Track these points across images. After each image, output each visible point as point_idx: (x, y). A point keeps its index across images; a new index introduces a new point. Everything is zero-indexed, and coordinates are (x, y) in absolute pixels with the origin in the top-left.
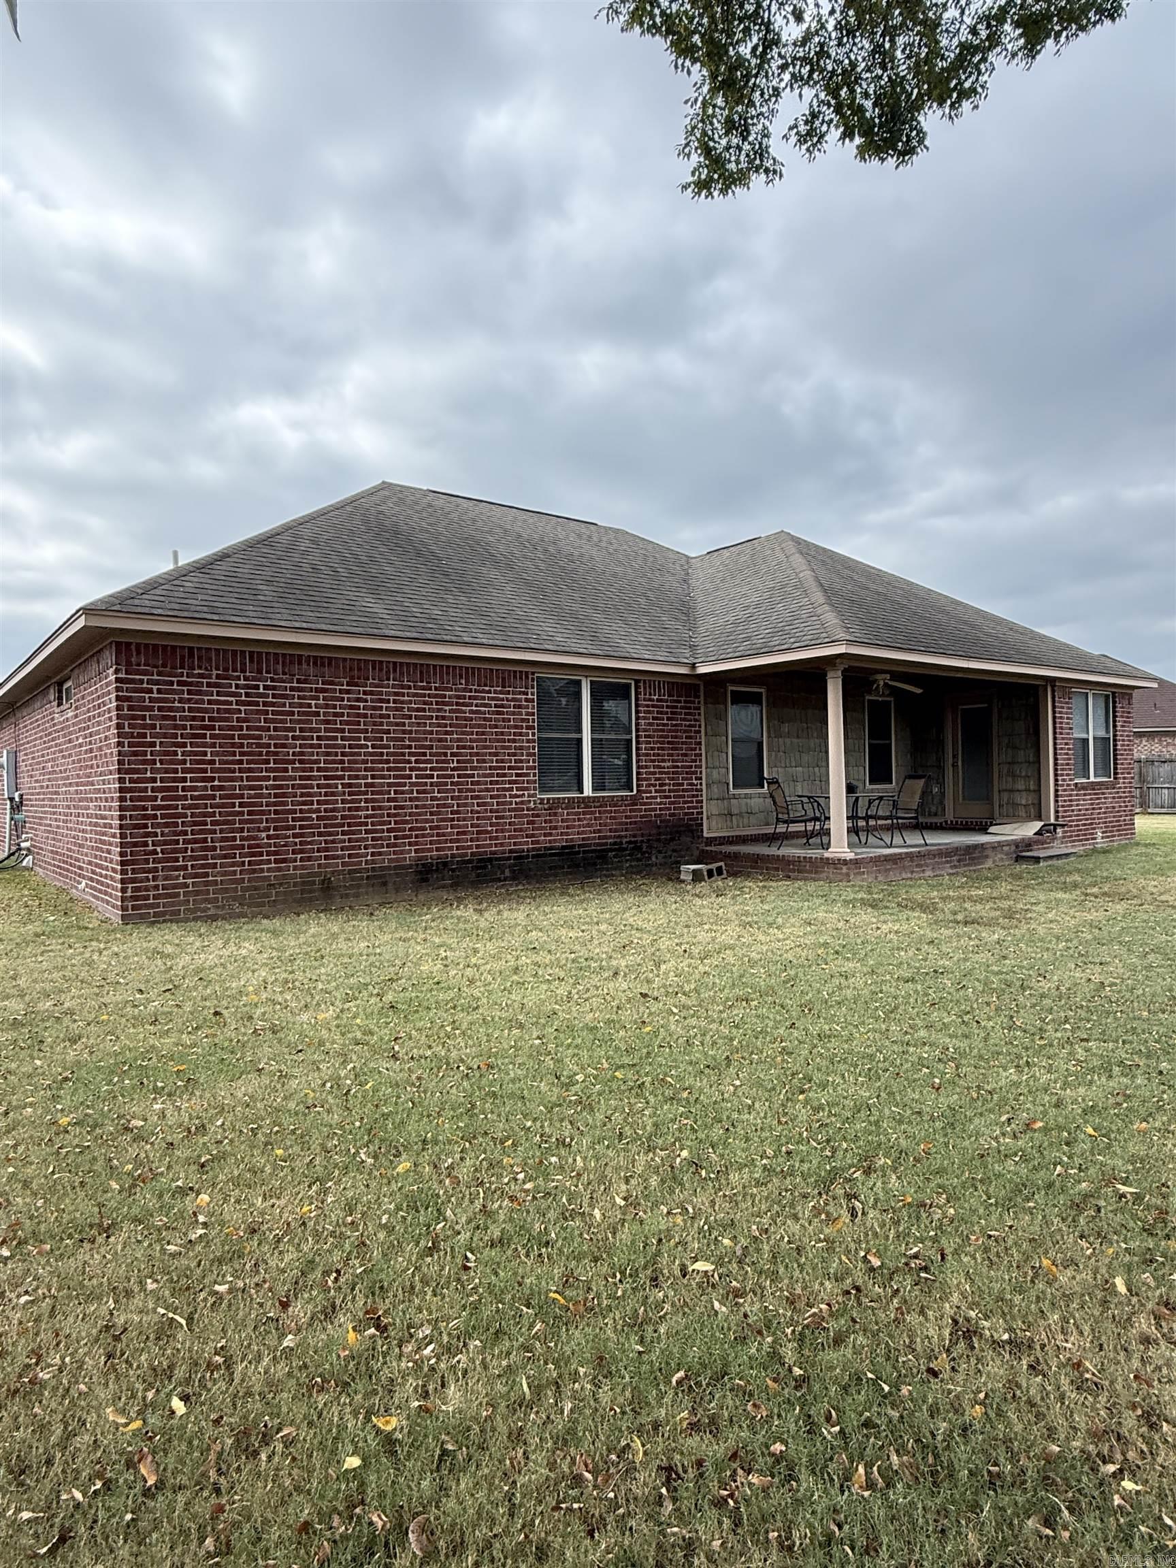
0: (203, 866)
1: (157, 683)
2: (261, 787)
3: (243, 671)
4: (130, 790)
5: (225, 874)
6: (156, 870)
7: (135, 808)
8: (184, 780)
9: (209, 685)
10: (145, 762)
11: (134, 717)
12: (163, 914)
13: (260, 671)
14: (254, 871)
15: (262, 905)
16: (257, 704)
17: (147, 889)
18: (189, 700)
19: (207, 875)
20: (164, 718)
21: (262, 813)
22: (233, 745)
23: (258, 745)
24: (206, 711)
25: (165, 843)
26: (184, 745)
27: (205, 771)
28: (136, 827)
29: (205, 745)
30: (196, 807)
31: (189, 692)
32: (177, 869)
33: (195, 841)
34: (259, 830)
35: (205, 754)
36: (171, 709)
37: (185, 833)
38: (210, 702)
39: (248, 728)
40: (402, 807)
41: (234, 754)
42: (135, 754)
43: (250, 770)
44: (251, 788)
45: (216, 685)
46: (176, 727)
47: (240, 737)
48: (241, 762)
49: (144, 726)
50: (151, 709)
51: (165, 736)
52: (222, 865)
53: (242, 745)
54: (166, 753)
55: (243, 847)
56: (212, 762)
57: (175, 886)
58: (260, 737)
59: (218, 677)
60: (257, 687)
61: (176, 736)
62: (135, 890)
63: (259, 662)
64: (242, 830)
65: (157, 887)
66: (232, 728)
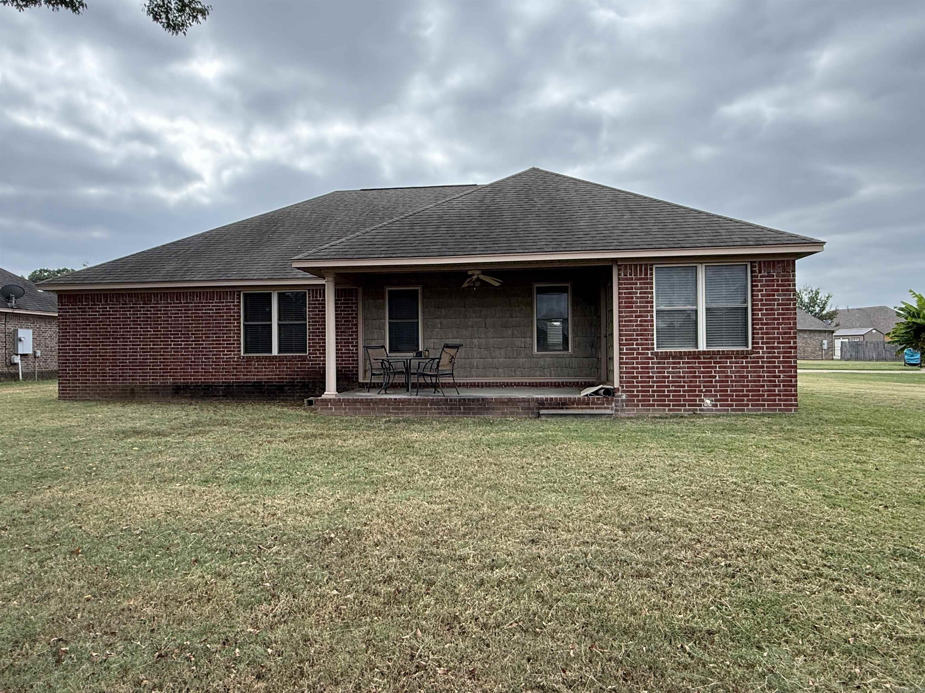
0: (85, 380)
1: (71, 309)
2: (106, 349)
3: (101, 302)
4: (62, 349)
5: (93, 383)
6: (69, 380)
7: (63, 356)
8: (79, 346)
9: (89, 308)
10: (67, 339)
11: (64, 322)
12: (71, 397)
13: (106, 301)
14: (104, 383)
15: (107, 397)
16: (106, 315)
17: (66, 387)
18: (81, 315)
19: (86, 383)
20: (73, 322)
21: (107, 359)
22: (97, 332)
23: (106, 332)
24: (87, 319)
25: (72, 370)
26: (80, 332)
27: (86, 342)
28: (63, 363)
29: (87, 332)
30: (83, 356)
31: (82, 312)
32: (76, 380)
33: (83, 370)
34: (106, 366)
35: (86, 336)
36: (75, 319)
37: (79, 366)
38: (89, 315)
39: (103, 325)
40: (167, 359)
41: (97, 335)
42: (63, 336)
43: (103, 342)
44: (103, 349)
45: (91, 308)
46: (77, 325)
47: (100, 328)
48: (99, 339)
49: (66, 326)
50: (69, 319)
51: (73, 329)
52: (92, 380)
53: (100, 332)
54: (74, 336)
55: (99, 373)
56: (89, 339)
57: (75, 387)
58: (107, 328)
59: (92, 305)
60: (106, 308)
61: (77, 329)
62: (63, 387)
63: (107, 298)
64: (99, 366)
65: (69, 387)
66: (97, 325)
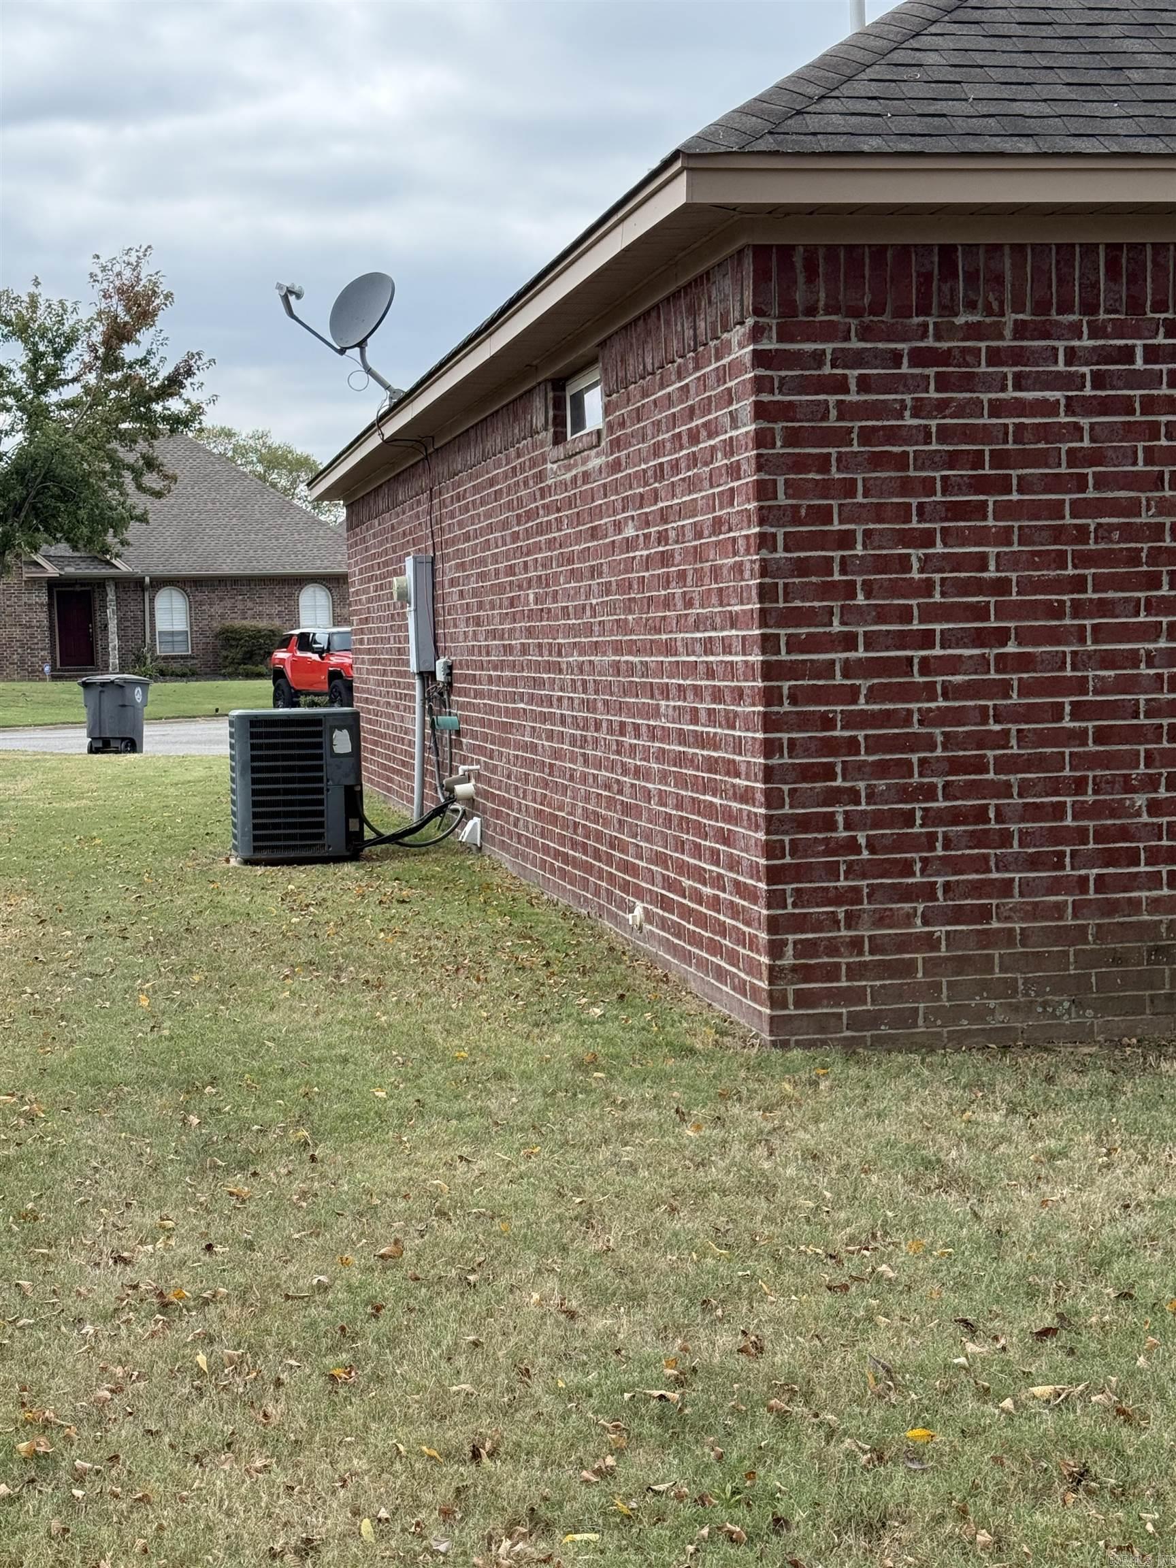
0: (977, 889)
1: (857, 359)
2: (1133, 659)
3: (1090, 308)
4: (792, 671)
5: (1035, 912)
6: (854, 895)
7: (804, 721)
8: (926, 639)
9: (995, 357)
10: (827, 590)
11: (800, 464)
12: (873, 1020)
13: (1135, 306)
14: (1111, 908)
15: (1136, 1006)
16: (1126, 406)
17: (833, 948)
18: (941, 407)
19: (984, 914)
20: (877, 461)
21: (1137, 735)
22: (1058, 534)
23: (1129, 533)
24: (985, 434)
25: (878, 820)
26: (926, 539)
27: (980, 612)
28: (806, 773)
29: (981, 537)
30: (957, 716)
31: (943, 383)
32: (908, 894)
33: (956, 817)
34: (1129, 788)
35: (981, 562)
36: (892, 435)
37: (929, 793)
38: (997, 409)
39: (1102, 482)
41: (1060, 560)
42: (802, 568)
43: (1103, 607)
44: (1108, 660)
45: (1017, 356)
46: (906, 486)
47: (1079, 509)
48: (1078, 584)
49: (825, 489)
50: (843, 437)
51: (879, 513)
52: (1027, 888)
53: (1082, 534)
54: (882, 564)
55: (1081, 835)
56: (1001, 586)
57: (903, 944)
58: (1133, 508)
59: (1021, 330)
60: (1127, 355)
61: (904, 513)
62: (805, 949)
63: (1136, 278)
64: (1079, 785)
65: (856, 945)
66: (1055, 484)
